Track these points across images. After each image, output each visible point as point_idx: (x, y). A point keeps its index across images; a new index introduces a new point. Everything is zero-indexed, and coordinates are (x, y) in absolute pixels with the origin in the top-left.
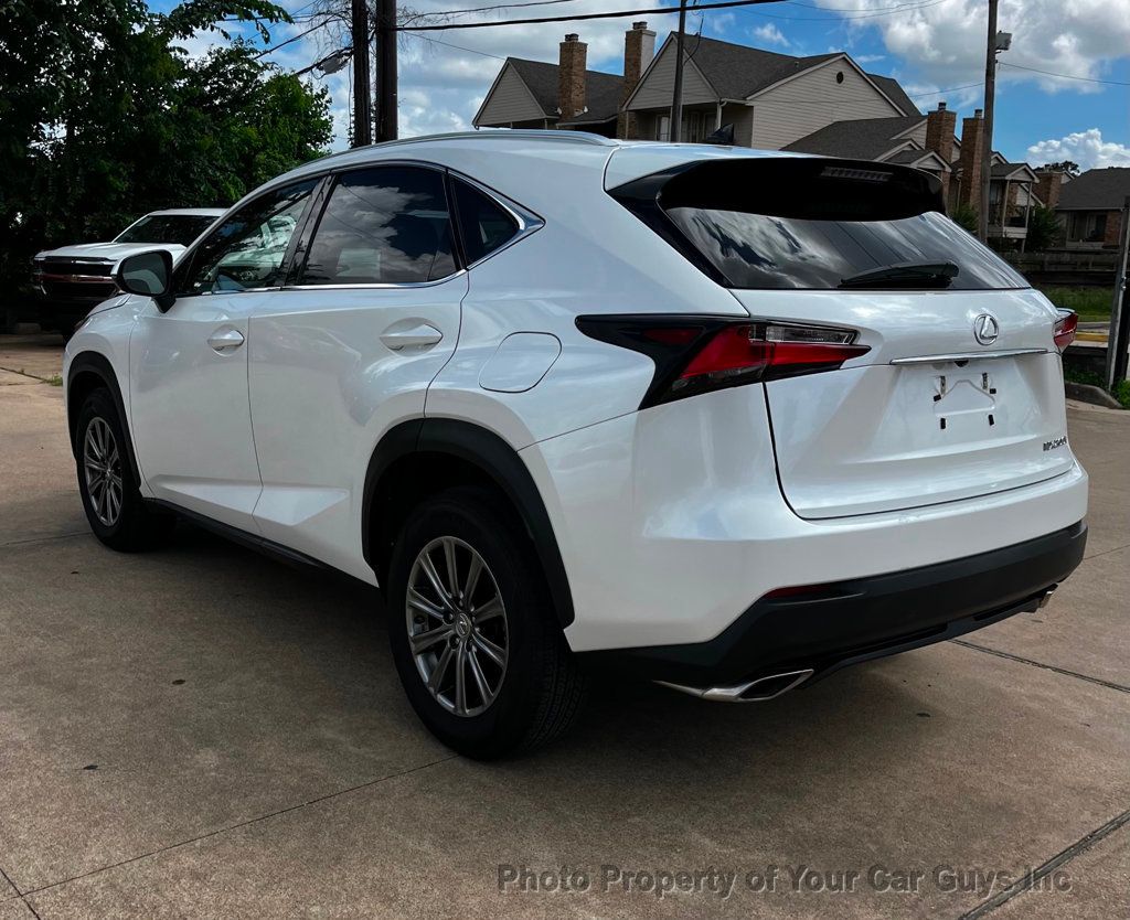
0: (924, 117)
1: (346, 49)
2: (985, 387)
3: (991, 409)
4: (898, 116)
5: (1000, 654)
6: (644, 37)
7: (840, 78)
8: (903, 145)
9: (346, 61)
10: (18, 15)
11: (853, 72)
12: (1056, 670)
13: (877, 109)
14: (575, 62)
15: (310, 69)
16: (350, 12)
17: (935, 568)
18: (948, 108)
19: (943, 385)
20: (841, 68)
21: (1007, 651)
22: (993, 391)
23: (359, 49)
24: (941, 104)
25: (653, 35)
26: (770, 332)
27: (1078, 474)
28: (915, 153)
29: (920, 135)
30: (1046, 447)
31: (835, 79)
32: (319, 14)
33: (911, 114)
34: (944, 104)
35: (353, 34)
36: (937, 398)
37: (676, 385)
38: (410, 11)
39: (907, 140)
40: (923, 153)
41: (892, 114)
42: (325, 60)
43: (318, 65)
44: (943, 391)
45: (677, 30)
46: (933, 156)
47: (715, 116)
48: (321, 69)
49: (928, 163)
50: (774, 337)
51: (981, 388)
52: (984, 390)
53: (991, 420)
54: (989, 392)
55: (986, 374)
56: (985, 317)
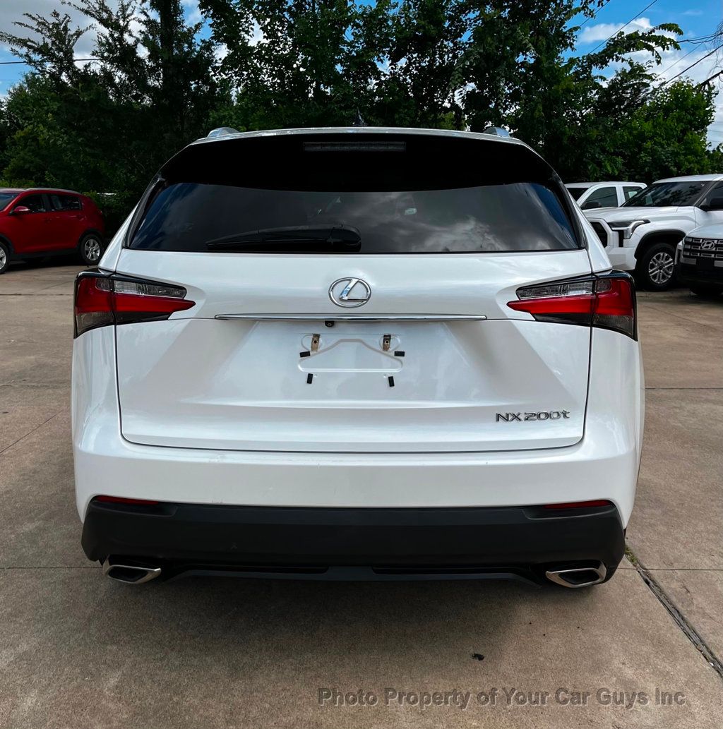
2: (386, 348)
3: (393, 371)
19: (315, 342)
22: (402, 354)
30: (502, 418)
36: (305, 355)
44: (314, 349)
51: (381, 349)
52: (386, 352)
53: (391, 381)
54: (393, 354)
55: (390, 336)
56: (350, 280)
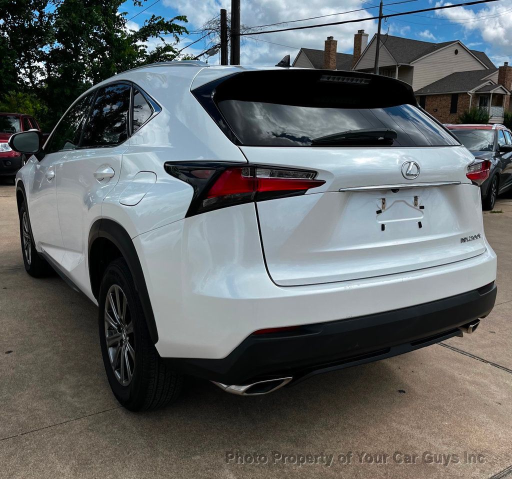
0: (497, 69)
1: (218, 44)
2: (416, 205)
3: (420, 218)
4: (484, 69)
5: (463, 352)
6: (363, 36)
7: (456, 52)
8: (486, 83)
9: (218, 50)
10: (64, 31)
11: (463, 49)
12: (493, 364)
13: (473, 65)
14: (332, 49)
15: (203, 54)
16: (220, 28)
17: (376, 316)
18: (509, 65)
19: (384, 203)
20: (457, 47)
21: (467, 351)
22: (422, 207)
23: (223, 45)
24: (505, 63)
25: (367, 35)
26: (258, 171)
27: (490, 256)
28: (492, 86)
29: (495, 77)
30: (463, 240)
31: (454, 53)
32: (206, 29)
33: (492, 68)
34: (507, 63)
35: (221, 38)
36: (379, 212)
37: (205, 203)
38: (245, 26)
39: (489, 80)
40: (496, 86)
41: (482, 68)
42: (209, 50)
43: (206, 52)
44: (383, 208)
45: (377, 33)
46: (501, 88)
47: (395, 72)
48: (208, 54)
49: (498, 91)
50: (261, 175)
51: (413, 206)
52: (416, 207)
53: (420, 225)
54: (419, 208)
55: (417, 197)
56: (410, 163)
